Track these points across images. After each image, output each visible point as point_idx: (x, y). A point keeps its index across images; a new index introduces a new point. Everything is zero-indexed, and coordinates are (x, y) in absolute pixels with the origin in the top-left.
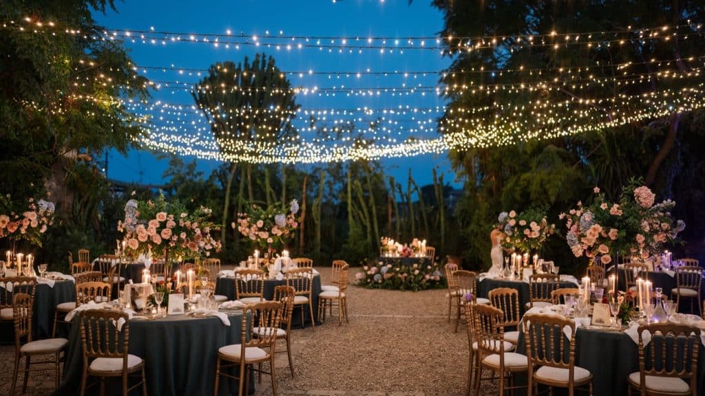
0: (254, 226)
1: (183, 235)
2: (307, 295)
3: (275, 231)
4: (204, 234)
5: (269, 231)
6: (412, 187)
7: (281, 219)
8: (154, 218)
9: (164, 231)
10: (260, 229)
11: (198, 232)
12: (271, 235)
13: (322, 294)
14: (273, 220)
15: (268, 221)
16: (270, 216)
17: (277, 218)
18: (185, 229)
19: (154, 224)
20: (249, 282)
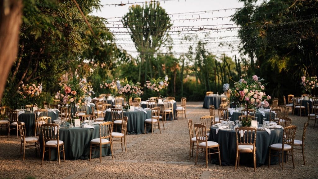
0: (152, 86)
1: (133, 90)
2: (171, 109)
3: (160, 87)
4: (139, 90)
5: (158, 87)
6: (226, 64)
7: (162, 83)
8: (125, 85)
9: (128, 89)
10: (154, 87)
11: (137, 89)
12: (158, 89)
13: (176, 109)
14: (159, 83)
15: (157, 84)
16: (158, 82)
17: (160, 83)
18: (134, 89)
19: (126, 87)
20: (151, 105)
